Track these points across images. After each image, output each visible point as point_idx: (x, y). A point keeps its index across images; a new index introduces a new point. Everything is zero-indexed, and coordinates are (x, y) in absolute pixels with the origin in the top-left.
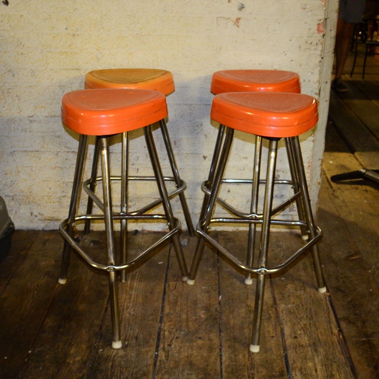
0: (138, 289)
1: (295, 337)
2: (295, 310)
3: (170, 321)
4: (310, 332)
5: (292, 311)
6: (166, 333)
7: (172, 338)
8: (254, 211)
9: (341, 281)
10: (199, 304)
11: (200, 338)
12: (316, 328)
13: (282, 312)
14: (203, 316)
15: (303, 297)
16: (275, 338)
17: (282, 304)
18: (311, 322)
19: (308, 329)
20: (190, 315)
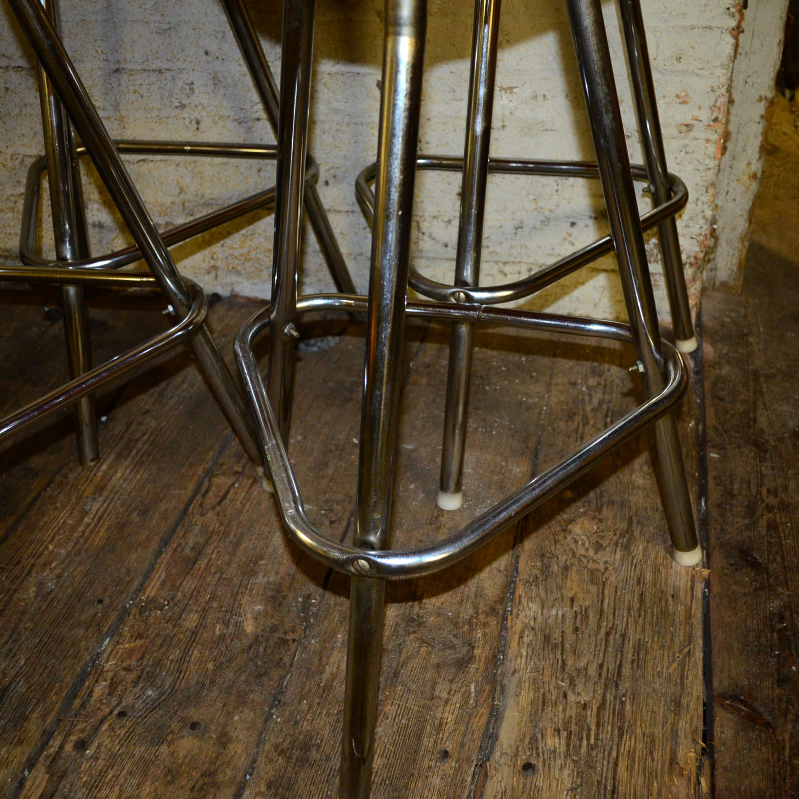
0: (116, 493)
1: (528, 767)
2: (569, 630)
3: (140, 636)
4: (591, 748)
5: (556, 636)
6: (100, 689)
7: (108, 710)
8: (468, 274)
9: (763, 523)
10: (260, 576)
11: (194, 726)
12: (620, 729)
13: (521, 637)
14: (249, 627)
15: (613, 579)
16: (450, 765)
17: (531, 599)
18: (609, 697)
19: (589, 730)
20: (210, 619)
